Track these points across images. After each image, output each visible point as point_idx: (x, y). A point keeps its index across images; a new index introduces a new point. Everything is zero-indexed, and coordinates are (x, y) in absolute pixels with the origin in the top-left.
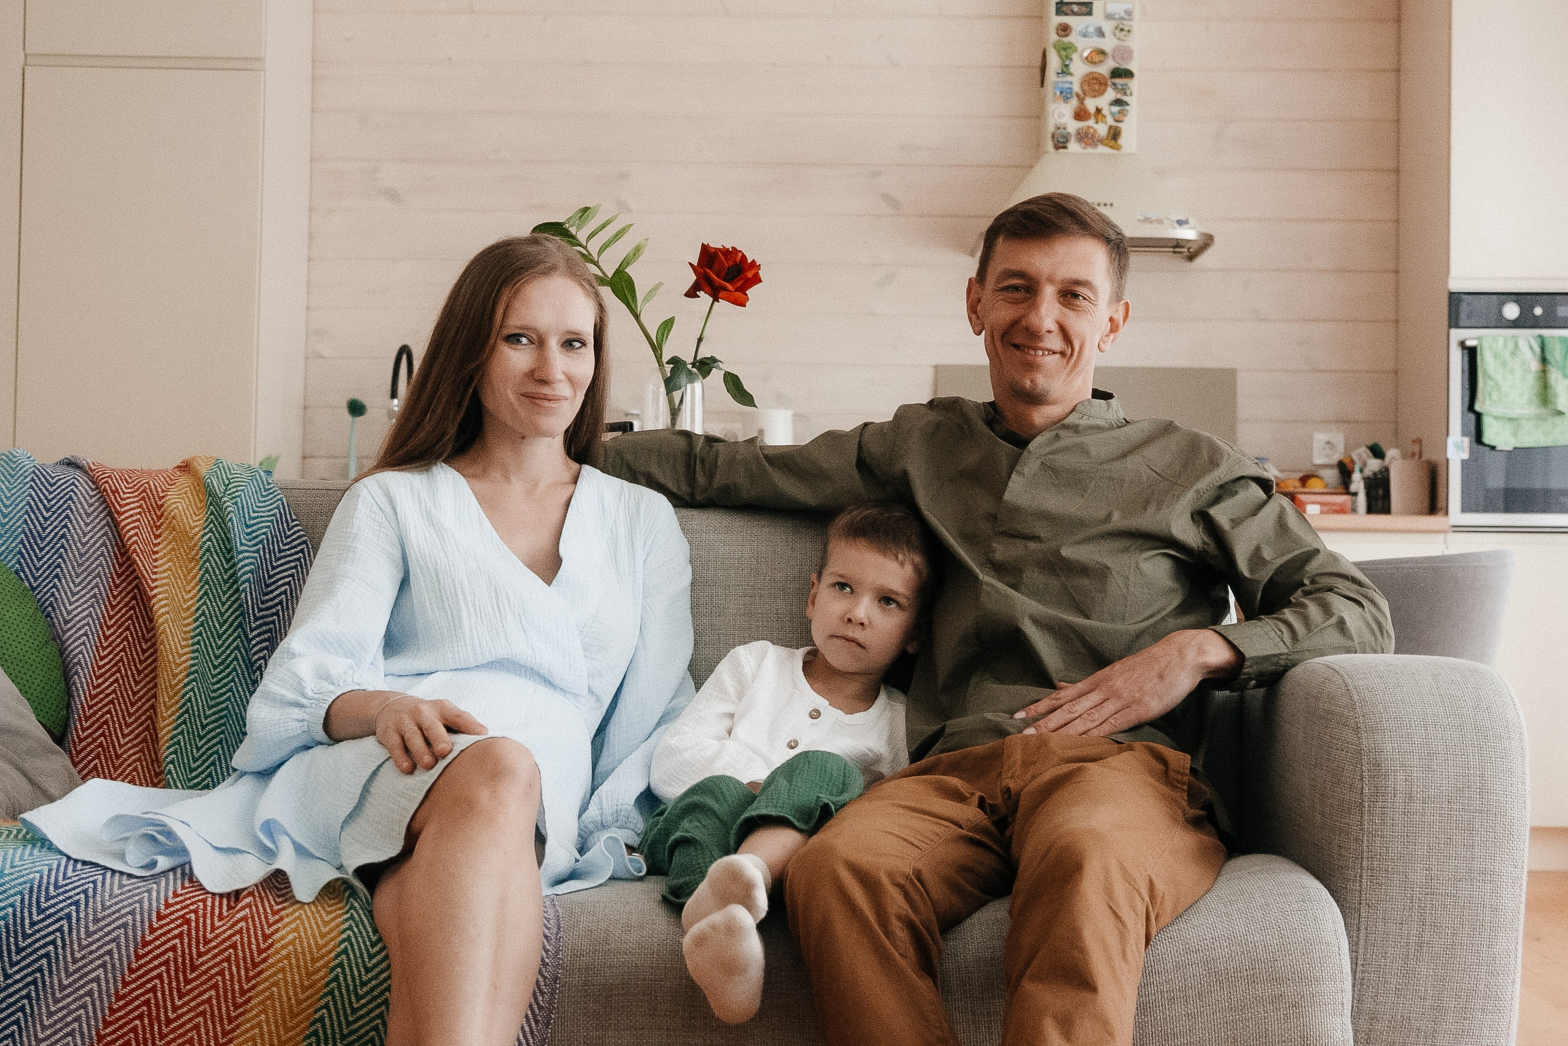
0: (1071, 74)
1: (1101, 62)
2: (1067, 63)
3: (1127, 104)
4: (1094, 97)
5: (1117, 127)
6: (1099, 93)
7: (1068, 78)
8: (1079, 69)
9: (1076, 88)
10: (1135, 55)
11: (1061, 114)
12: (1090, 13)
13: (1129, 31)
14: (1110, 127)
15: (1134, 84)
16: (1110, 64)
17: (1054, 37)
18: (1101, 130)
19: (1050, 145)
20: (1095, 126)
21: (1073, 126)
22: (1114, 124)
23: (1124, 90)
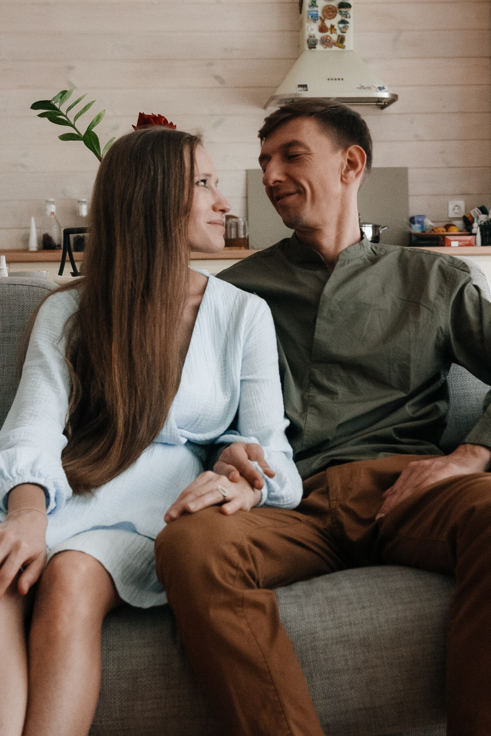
0: (317, 7)
3: (348, 23)
4: (330, 19)
5: (342, 36)
6: (333, 16)
7: (315, 9)
8: (321, 3)
9: (320, 14)
11: (312, 29)
14: (339, 36)
15: (351, 12)
18: (334, 37)
19: (306, 46)
20: (331, 35)
21: (319, 36)
22: (341, 34)
23: (346, 15)
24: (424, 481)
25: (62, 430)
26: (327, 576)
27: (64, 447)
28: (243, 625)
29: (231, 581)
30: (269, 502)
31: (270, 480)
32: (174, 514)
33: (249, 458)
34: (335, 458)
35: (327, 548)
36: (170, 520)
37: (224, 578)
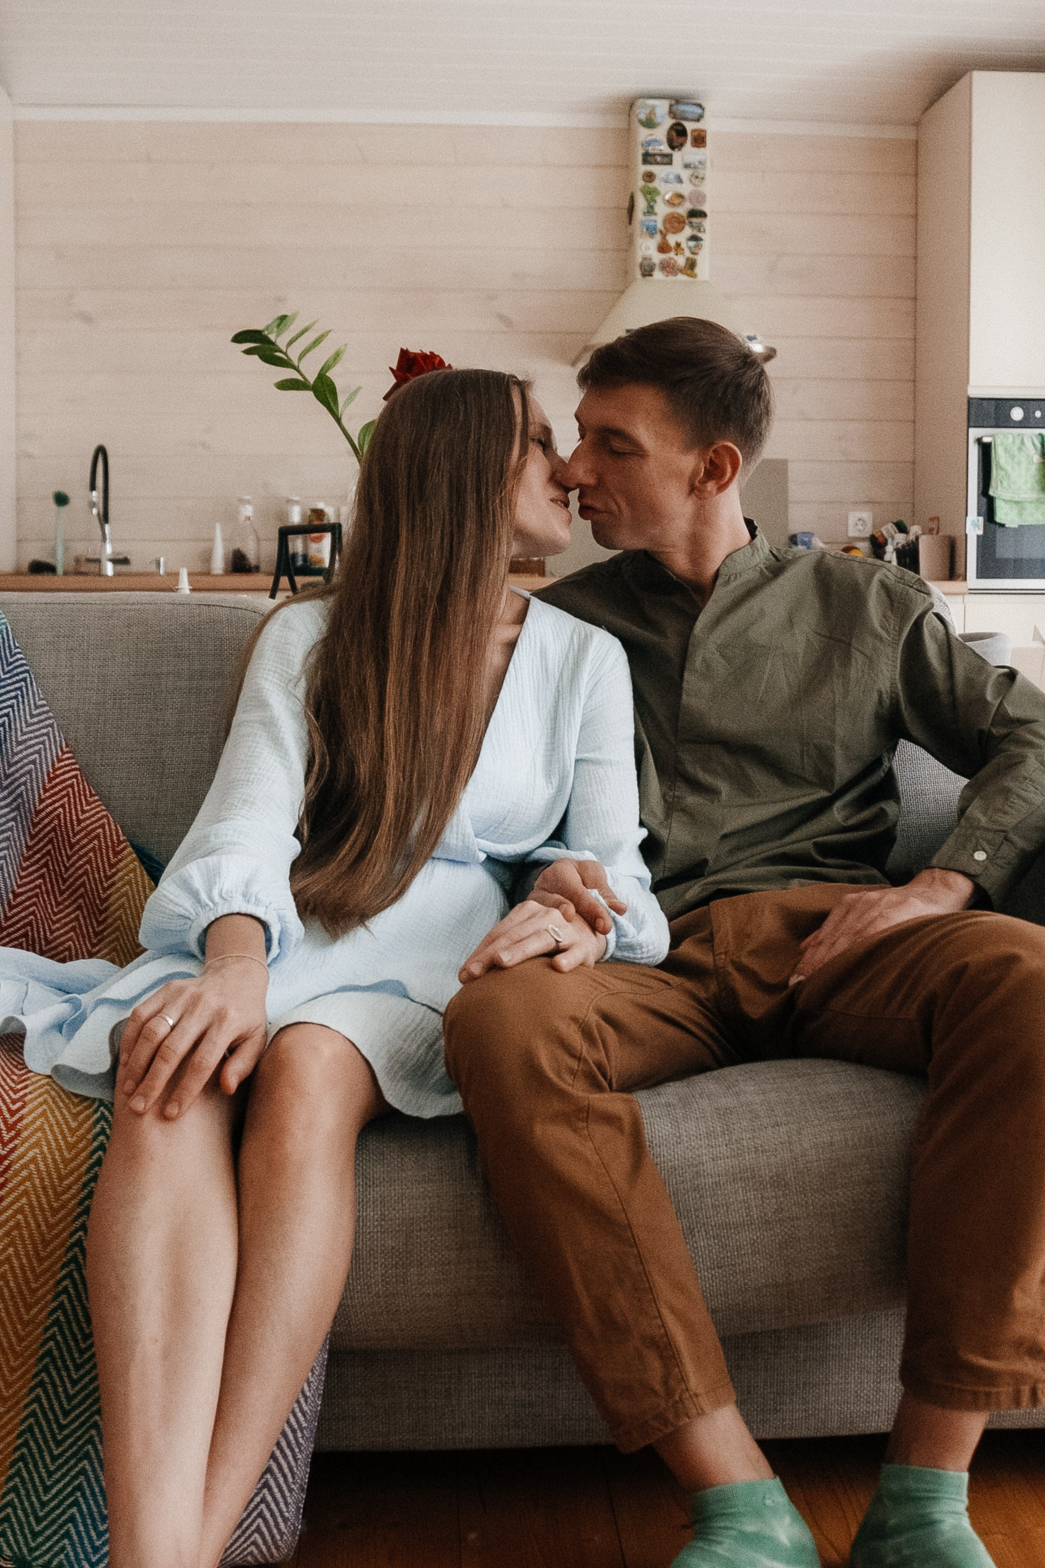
0: (656, 214)
1: (680, 204)
2: (652, 204)
3: (701, 240)
4: (674, 233)
5: (693, 259)
6: (679, 230)
7: (653, 217)
8: (662, 210)
9: (660, 226)
10: (708, 199)
11: (647, 248)
12: (670, 163)
13: (702, 179)
14: (688, 259)
15: (707, 223)
16: (687, 206)
17: (641, 183)
18: (681, 261)
19: (638, 273)
20: (676, 258)
21: (657, 258)
22: (691, 256)
23: (699, 228)
24: (870, 923)
25: (293, 829)
26: (715, 1073)
27: (295, 858)
28: (587, 1149)
29: (569, 1078)
30: (619, 954)
31: (618, 917)
32: (476, 969)
33: (584, 884)
34: (722, 887)
35: (710, 1028)
36: (468, 979)
37: (559, 1076)
